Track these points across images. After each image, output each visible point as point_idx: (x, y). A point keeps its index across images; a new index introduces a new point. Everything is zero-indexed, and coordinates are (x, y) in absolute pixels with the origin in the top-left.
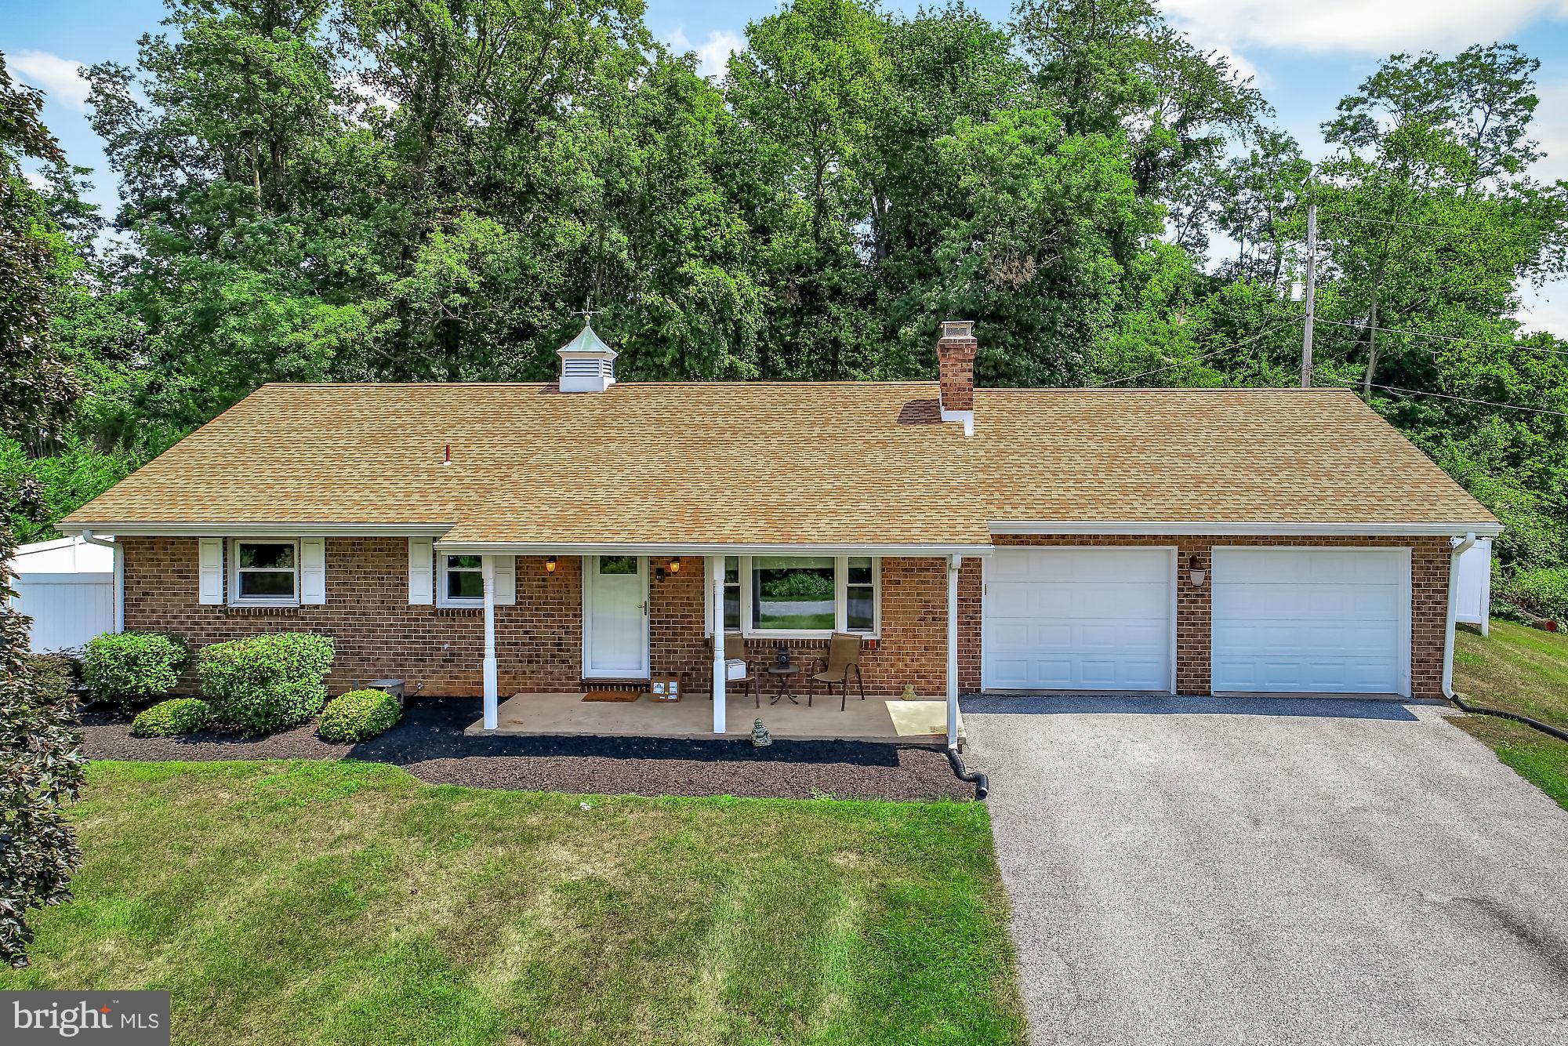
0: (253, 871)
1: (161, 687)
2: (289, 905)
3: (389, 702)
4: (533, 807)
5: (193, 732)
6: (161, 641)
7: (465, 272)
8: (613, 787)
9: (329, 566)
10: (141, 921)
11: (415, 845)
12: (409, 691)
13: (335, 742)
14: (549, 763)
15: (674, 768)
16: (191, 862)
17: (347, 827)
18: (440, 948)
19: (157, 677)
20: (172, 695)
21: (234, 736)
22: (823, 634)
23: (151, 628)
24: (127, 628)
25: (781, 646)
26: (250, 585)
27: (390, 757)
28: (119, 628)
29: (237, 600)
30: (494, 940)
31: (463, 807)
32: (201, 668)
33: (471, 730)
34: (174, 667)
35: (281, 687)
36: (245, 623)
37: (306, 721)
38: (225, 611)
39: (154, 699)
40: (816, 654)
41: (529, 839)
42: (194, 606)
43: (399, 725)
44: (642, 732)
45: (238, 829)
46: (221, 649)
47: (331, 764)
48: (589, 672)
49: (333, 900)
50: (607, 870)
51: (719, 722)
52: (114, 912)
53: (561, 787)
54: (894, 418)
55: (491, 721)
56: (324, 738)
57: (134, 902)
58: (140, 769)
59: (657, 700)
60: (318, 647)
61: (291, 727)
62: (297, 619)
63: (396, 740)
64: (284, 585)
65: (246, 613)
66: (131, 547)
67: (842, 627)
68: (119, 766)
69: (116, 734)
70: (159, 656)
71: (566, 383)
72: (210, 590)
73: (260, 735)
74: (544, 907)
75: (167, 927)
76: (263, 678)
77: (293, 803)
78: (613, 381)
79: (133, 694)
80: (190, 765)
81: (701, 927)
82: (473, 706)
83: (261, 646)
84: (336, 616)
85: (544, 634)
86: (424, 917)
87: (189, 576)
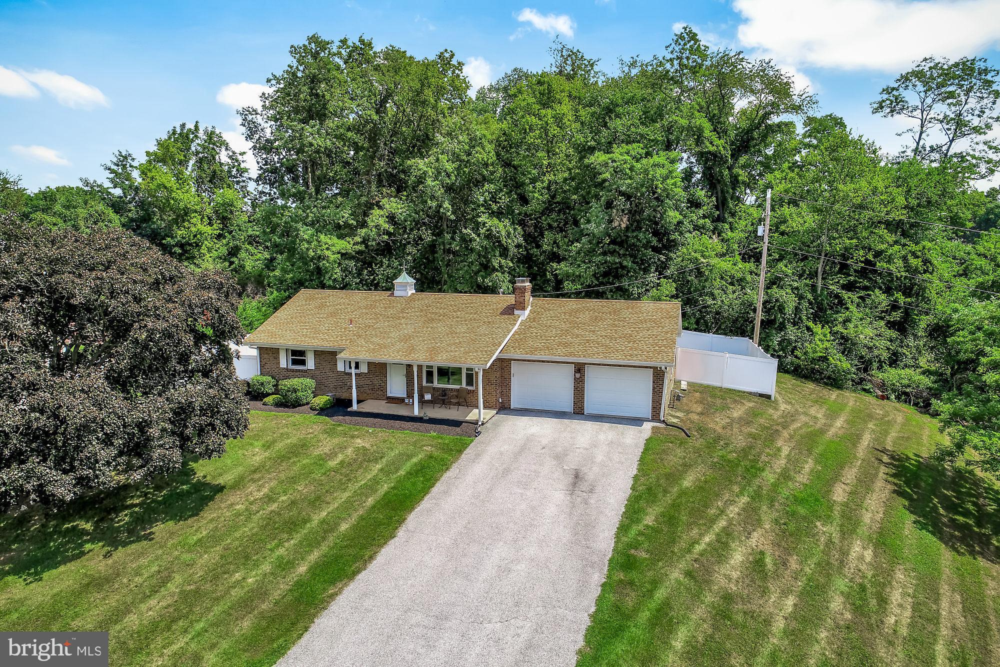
0: (288, 438)
1: (270, 391)
2: (295, 445)
3: (329, 400)
4: (357, 430)
5: (279, 405)
6: (270, 378)
7: (386, 226)
8: (380, 427)
9: (315, 358)
10: (264, 446)
11: (325, 436)
12: (338, 397)
13: (314, 410)
14: (366, 419)
15: (398, 423)
16: (275, 435)
17: (311, 431)
18: (324, 456)
19: (269, 389)
20: (273, 394)
21: (288, 407)
22: (458, 387)
23: (268, 374)
24: (261, 374)
25: (444, 390)
26: (295, 362)
27: (327, 415)
28: (259, 374)
29: (291, 367)
30: (336, 455)
31: (340, 428)
32: (280, 387)
33: (349, 409)
34: (273, 386)
35: (299, 394)
36: (292, 373)
37: (308, 404)
38: (287, 369)
39: (268, 395)
40: (455, 393)
41: (353, 437)
42: (278, 367)
43: (332, 407)
44: (395, 413)
45: (286, 429)
46: (285, 382)
47: (312, 416)
48: (389, 395)
49: (303, 446)
50: (367, 446)
51: (416, 412)
52: (258, 444)
53: (367, 426)
54: (499, 312)
55: (355, 407)
56: (311, 409)
57: (263, 442)
58: (264, 413)
59: (406, 404)
60: (310, 382)
61: (304, 405)
62: (305, 374)
63: (330, 411)
64: (303, 363)
65: (293, 371)
66: (261, 350)
67: (464, 385)
68: (260, 412)
69: (259, 404)
70: (269, 383)
71: (396, 293)
72: (283, 363)
73: (294, 407)
74: (349, 451)
75: (269, 447)
76: (295, 391)
77: (300, 424)
78: (414, 291)
79: (262, 393)
80: (277, 413)
81: (381, 458)
82: (349, 403)
83: (295, 382)
84: (318, 373)
85: (376, 382)
86: (322, 450)
87: (277, 358)
